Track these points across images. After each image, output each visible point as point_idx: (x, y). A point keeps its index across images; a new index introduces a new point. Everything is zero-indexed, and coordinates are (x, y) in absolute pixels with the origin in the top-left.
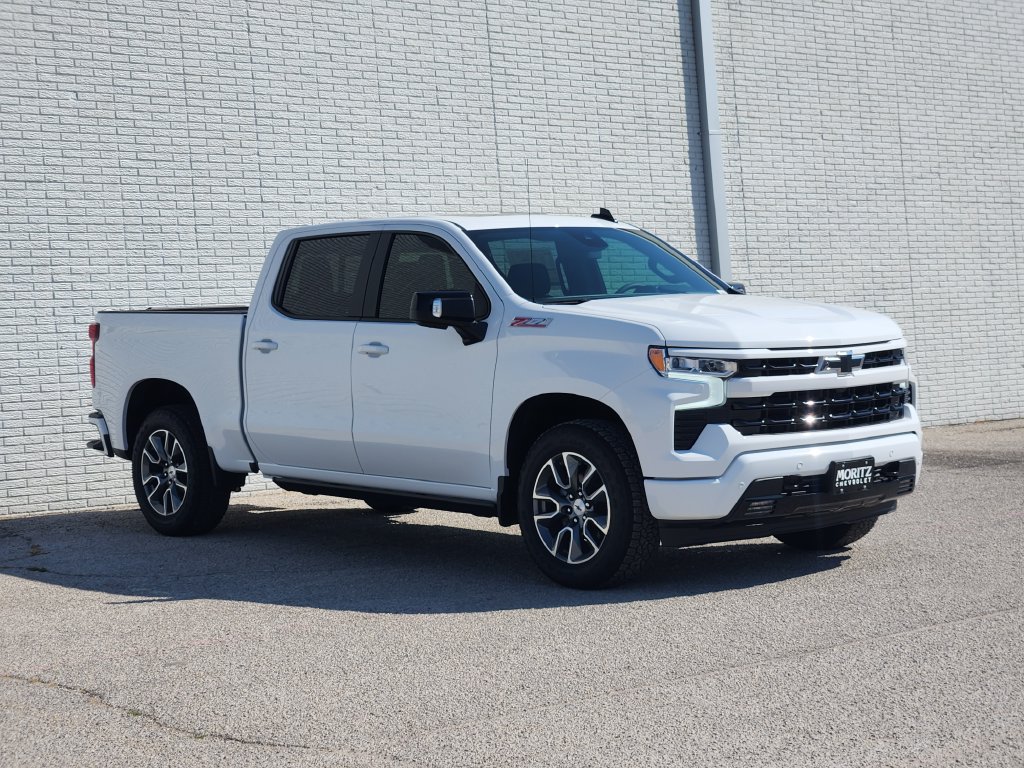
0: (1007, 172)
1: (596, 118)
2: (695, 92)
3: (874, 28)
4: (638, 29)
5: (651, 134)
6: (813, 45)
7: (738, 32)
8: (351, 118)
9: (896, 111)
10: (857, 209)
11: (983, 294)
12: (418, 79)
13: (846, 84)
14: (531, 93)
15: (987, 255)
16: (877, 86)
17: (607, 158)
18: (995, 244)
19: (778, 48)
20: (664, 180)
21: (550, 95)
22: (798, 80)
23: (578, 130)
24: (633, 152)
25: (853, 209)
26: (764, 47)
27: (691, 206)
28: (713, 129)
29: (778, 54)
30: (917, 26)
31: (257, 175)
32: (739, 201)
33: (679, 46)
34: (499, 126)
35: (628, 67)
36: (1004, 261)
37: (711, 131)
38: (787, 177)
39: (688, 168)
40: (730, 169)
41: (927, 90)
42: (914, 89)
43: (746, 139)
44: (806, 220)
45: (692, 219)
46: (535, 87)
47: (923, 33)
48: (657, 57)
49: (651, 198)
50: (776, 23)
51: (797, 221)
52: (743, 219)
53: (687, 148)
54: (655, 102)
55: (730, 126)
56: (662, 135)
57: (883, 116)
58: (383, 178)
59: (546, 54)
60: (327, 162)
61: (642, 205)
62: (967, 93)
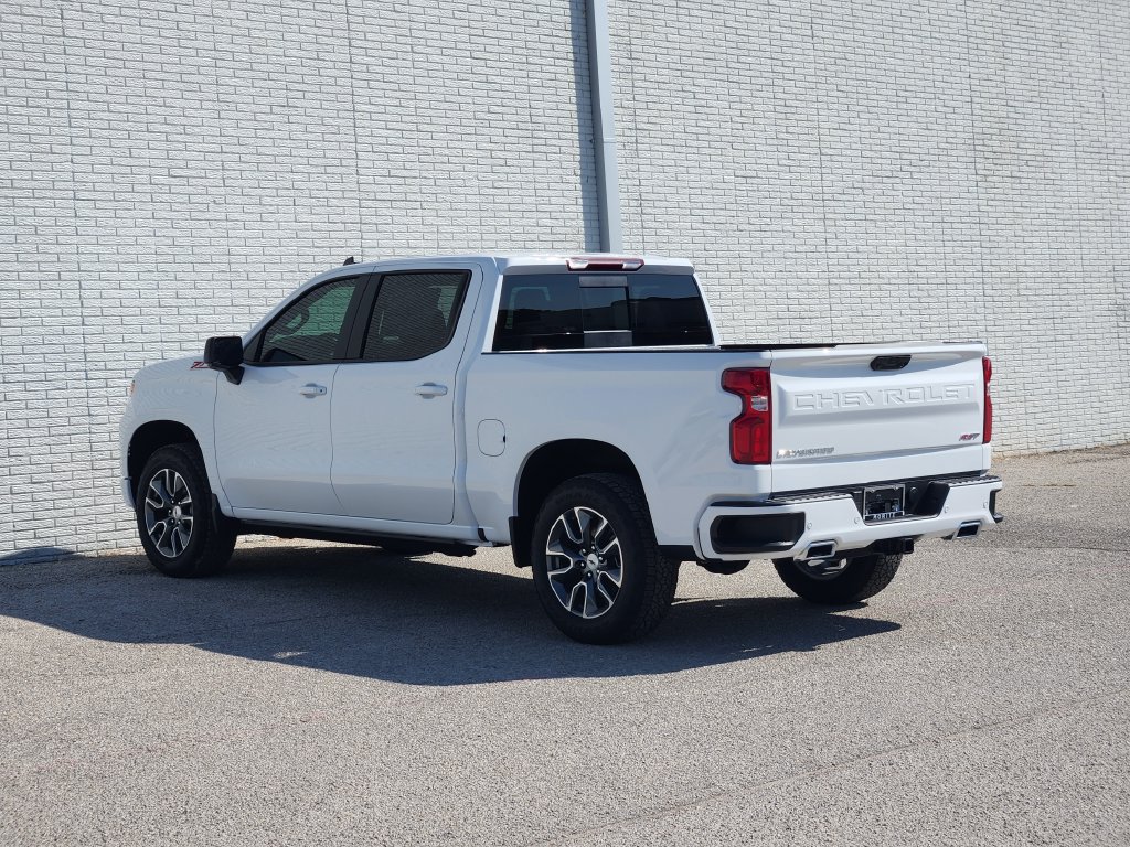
0: (939, 188)
1: (473, 123)
2: (587, 94)
3: (791, 24)
4: (522, 22)
5: (536, 141)
6: (723, 43)
7: (638, 27)
8: (184, 121)
9: (815, 118)
10: (772, 228)
11: (910, 324)
12: (265, 76)
13: (758, 87)
14: (398, 94)
15: (915, 281)
16: (795, 90)
17: (485, 169)
18: (924, 268)
19: (683, 46)
20: (550, 193)
21: (419, 96)
22: (705, 83)
23: (451, 137)
24: (515, 162)
25: (767, 228)
26: (667, 44)
27: (582, 223)
28: (608, 135)
29: (683, 53)
30: (840, 23)
31: (70, 185)
32: (637, 217)
33: (570, 42)
34: (359, 131)
35: (510, 65)
36: (934, 287)
37: (605, 139)
38: (692, 191)
39: (578, 179)
40: (627, 181)
41: (851, 95)
42: (836, 94)
43: (646, 147)
44: (713, 240)
45: (582, 238)
46: (402, 87)
47: (848, 31)
48: (545, 54)
49: (535, 215)
50: (681, 18)
51: (703, 240)
52: (641, 238)
53: (578, 158)
54: (541, 105)
55: (628, 132)
56: (549, 142)
57: (801, 123)
58: (222, 191)
59: (415, 49)
60: (154, 171)
61: (524, 222)
62: (896, 99)
